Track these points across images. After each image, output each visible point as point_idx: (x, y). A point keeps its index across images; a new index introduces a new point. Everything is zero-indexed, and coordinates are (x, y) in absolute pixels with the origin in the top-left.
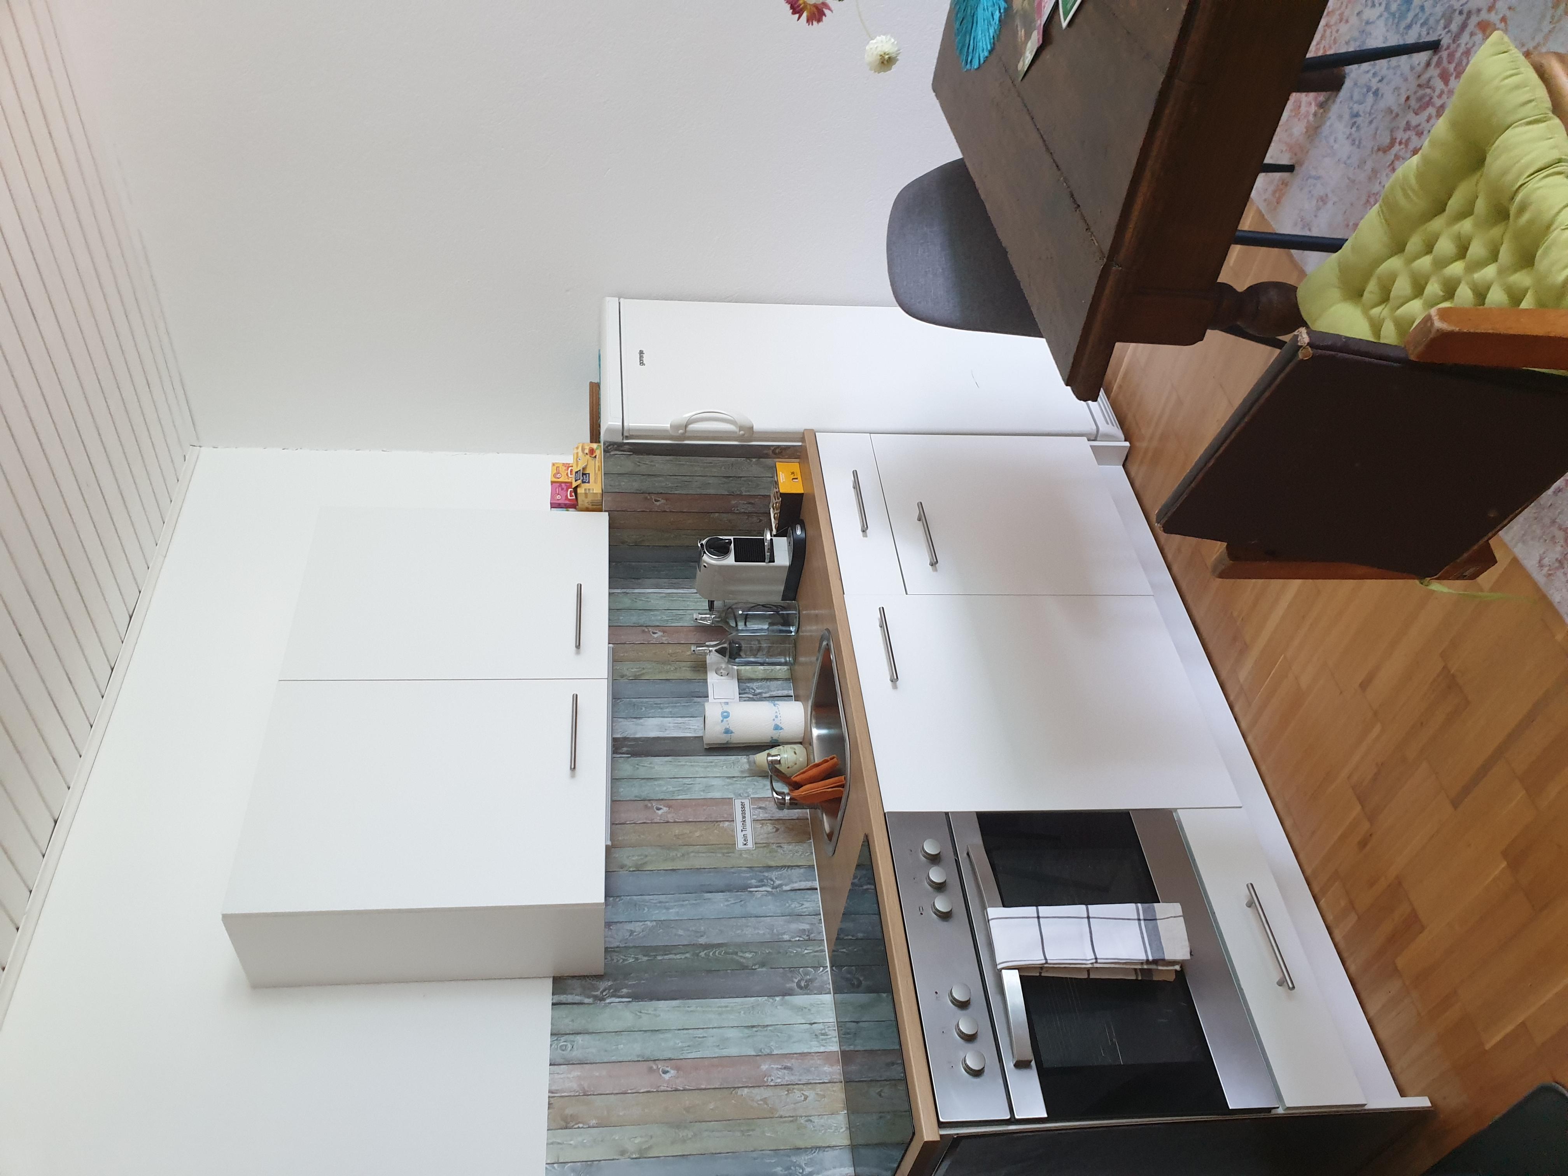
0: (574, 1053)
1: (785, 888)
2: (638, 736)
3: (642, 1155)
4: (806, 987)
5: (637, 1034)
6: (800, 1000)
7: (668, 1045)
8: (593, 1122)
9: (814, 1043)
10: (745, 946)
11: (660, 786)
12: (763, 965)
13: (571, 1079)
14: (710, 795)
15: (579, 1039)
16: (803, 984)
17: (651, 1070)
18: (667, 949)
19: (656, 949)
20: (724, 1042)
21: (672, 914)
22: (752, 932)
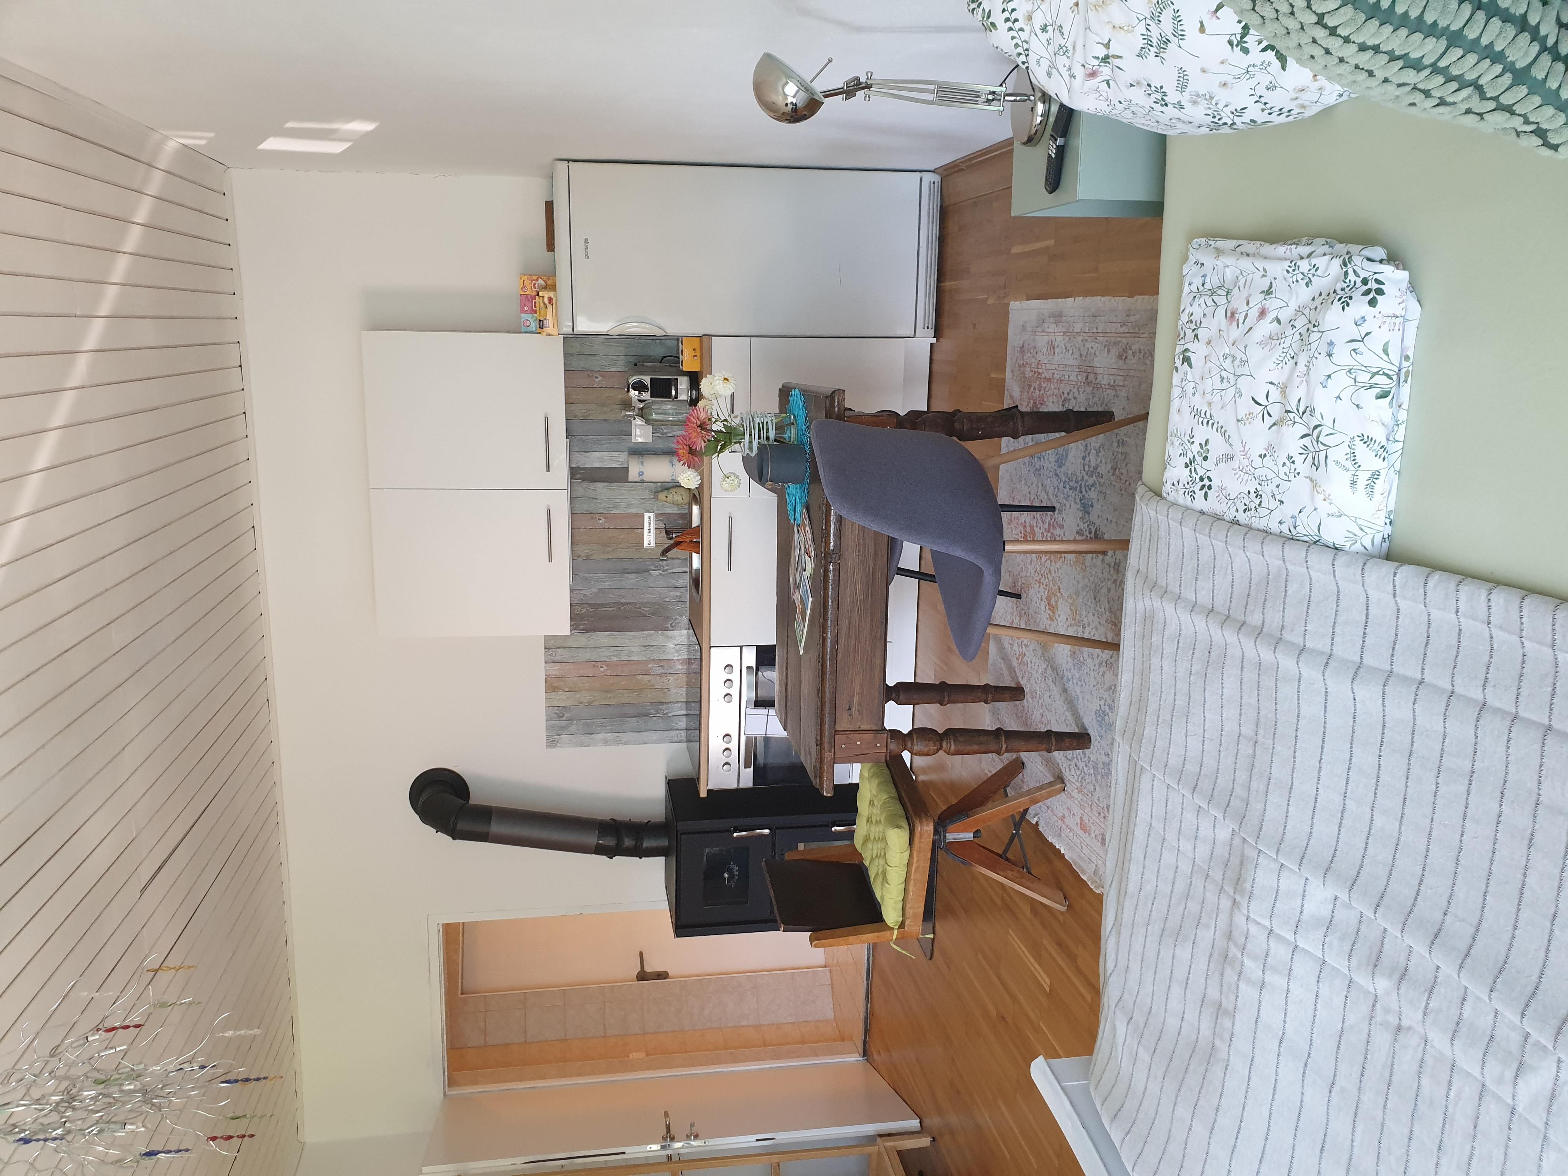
0: (557, 658)
1: (670, 571)
2: (587, 466)
3: (590, 704)
4: (675, 626)
5: (587, 649)
6: (670, 633)
7: (604, 654)
8: (567, 690)
9: (676, 654)
10: (645, 604)
11: (600, 503)
12: (653, 614)
13: (555, 670)
14: (629, 511)
15: (558, 650)
16: (673, 625)
17: (594, 666)
18: (602, 605)
19: (598, 604)
20: (631, 653)
21: (607, 585)
22: (650, 596)
